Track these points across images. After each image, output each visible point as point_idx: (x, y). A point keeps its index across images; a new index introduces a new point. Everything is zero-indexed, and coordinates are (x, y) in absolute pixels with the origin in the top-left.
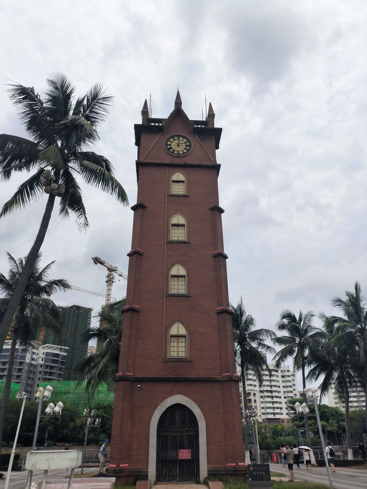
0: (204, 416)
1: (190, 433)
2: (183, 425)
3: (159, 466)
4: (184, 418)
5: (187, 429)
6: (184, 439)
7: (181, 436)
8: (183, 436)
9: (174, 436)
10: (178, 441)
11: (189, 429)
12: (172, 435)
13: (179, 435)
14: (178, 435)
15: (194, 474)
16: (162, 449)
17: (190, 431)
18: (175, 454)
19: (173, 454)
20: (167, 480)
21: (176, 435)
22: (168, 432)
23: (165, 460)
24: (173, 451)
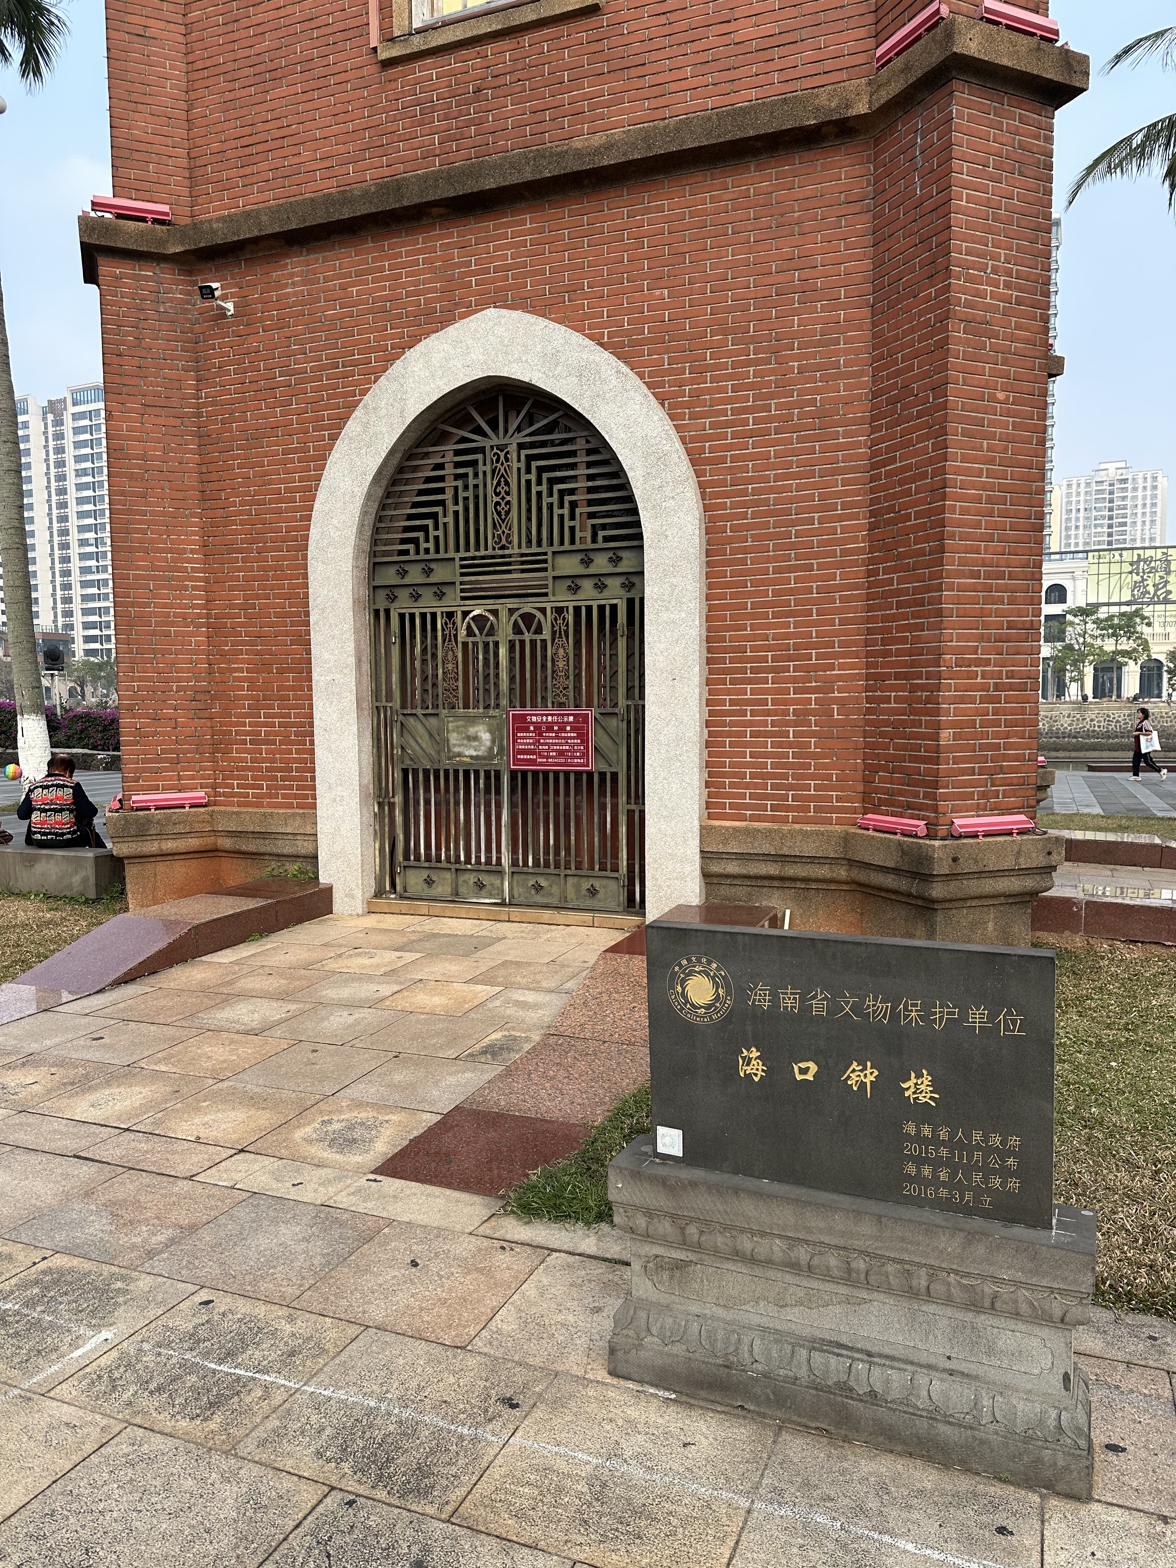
0: (696, 460)
1: (588, 594)
2: (539, 544)
3: (392, 806)
4: (544, 488)
5: (569, 565)
6: (546, 634)
7: (528, 618)
8: (539, 615)
9: (480, 620)
10: (503, 651)
11: (581, 570)
12: (465, 614)
13: (511, 611)
14: (503, 615)
15: (615, 869)
16: (404, 706)
17: (587, 585)
18: (486, 737)
19: (476, 738)
20: (443, 887)
21: (495, 613)
22: (440, 596)
23: (426, 772)
24: (473, 720)
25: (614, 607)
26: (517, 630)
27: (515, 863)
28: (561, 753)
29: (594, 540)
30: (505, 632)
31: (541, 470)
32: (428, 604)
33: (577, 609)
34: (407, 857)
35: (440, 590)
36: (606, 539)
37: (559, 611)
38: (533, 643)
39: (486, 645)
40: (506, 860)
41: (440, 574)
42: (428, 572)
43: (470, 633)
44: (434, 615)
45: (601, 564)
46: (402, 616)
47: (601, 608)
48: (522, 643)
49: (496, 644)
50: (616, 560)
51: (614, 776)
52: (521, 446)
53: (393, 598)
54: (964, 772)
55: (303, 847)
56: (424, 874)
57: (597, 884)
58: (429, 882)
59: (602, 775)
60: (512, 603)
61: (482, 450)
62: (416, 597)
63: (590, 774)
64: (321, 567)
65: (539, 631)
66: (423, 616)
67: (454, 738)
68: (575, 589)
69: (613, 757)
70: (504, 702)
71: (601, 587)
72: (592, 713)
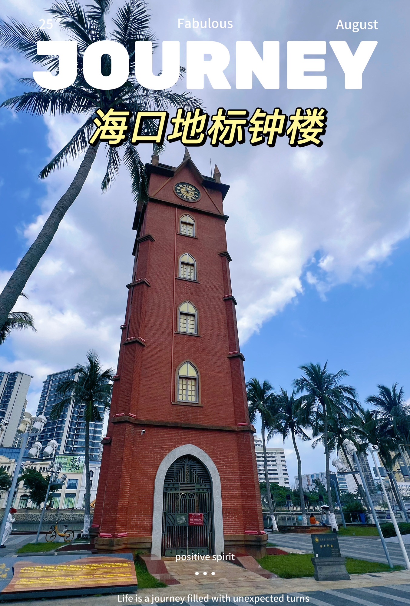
2: (194, 482)
4: (194, 473)
5: (198, 486)
7: (192, 495)
8: (194, 495)
9: (183, 495)
10: (187, 502)
11: (200, 487)
12: (181, 494)
15: (207, 546)
16: (168, 512)
17: (201, 490)
18: (184, 519)
19: (182, 519)
20: (174, 553)
21: (186, 494)
23: (172, 527)
24: (182, 515)
25: (206, 494)
26: (190, 497)
27: (189, 546)
28: (198, 522)
29: (202, 482)
30: (188, 498)
31: (195, 469)
32: (173, 491)
33: (200, 494)
34: (167, 547)
35: (176, 489)
36: (204, 482)
37: (197, 494)
38: (193, 500)
39: (184, 500)
40: (187, 546)
41: (176, 486)
42: (173, 485)
43: (182, 498)
44: (175, 494)
45: (203, 486)
46: (169, 494)
47: (204, 494)
48: (191, 500)
49: (186, 500)
50: (205, 486)
51: (207, 526)
52: (192, 465)
53: (167, 490)
55: (148, 546)
56: (170, 551)
57: (204, 549)
59: (204, 526)
60: (189, 492)
61: (184, 465)
62: (171, 490)
63: (202, 526)
64: (158, 483)
65: (194, 498)
66: (173, 494)
67: (178, 519)
68: (199, 490)
69: (206, 523)
70: (188, 511)
71: (203, 490)
72: (202, 513)
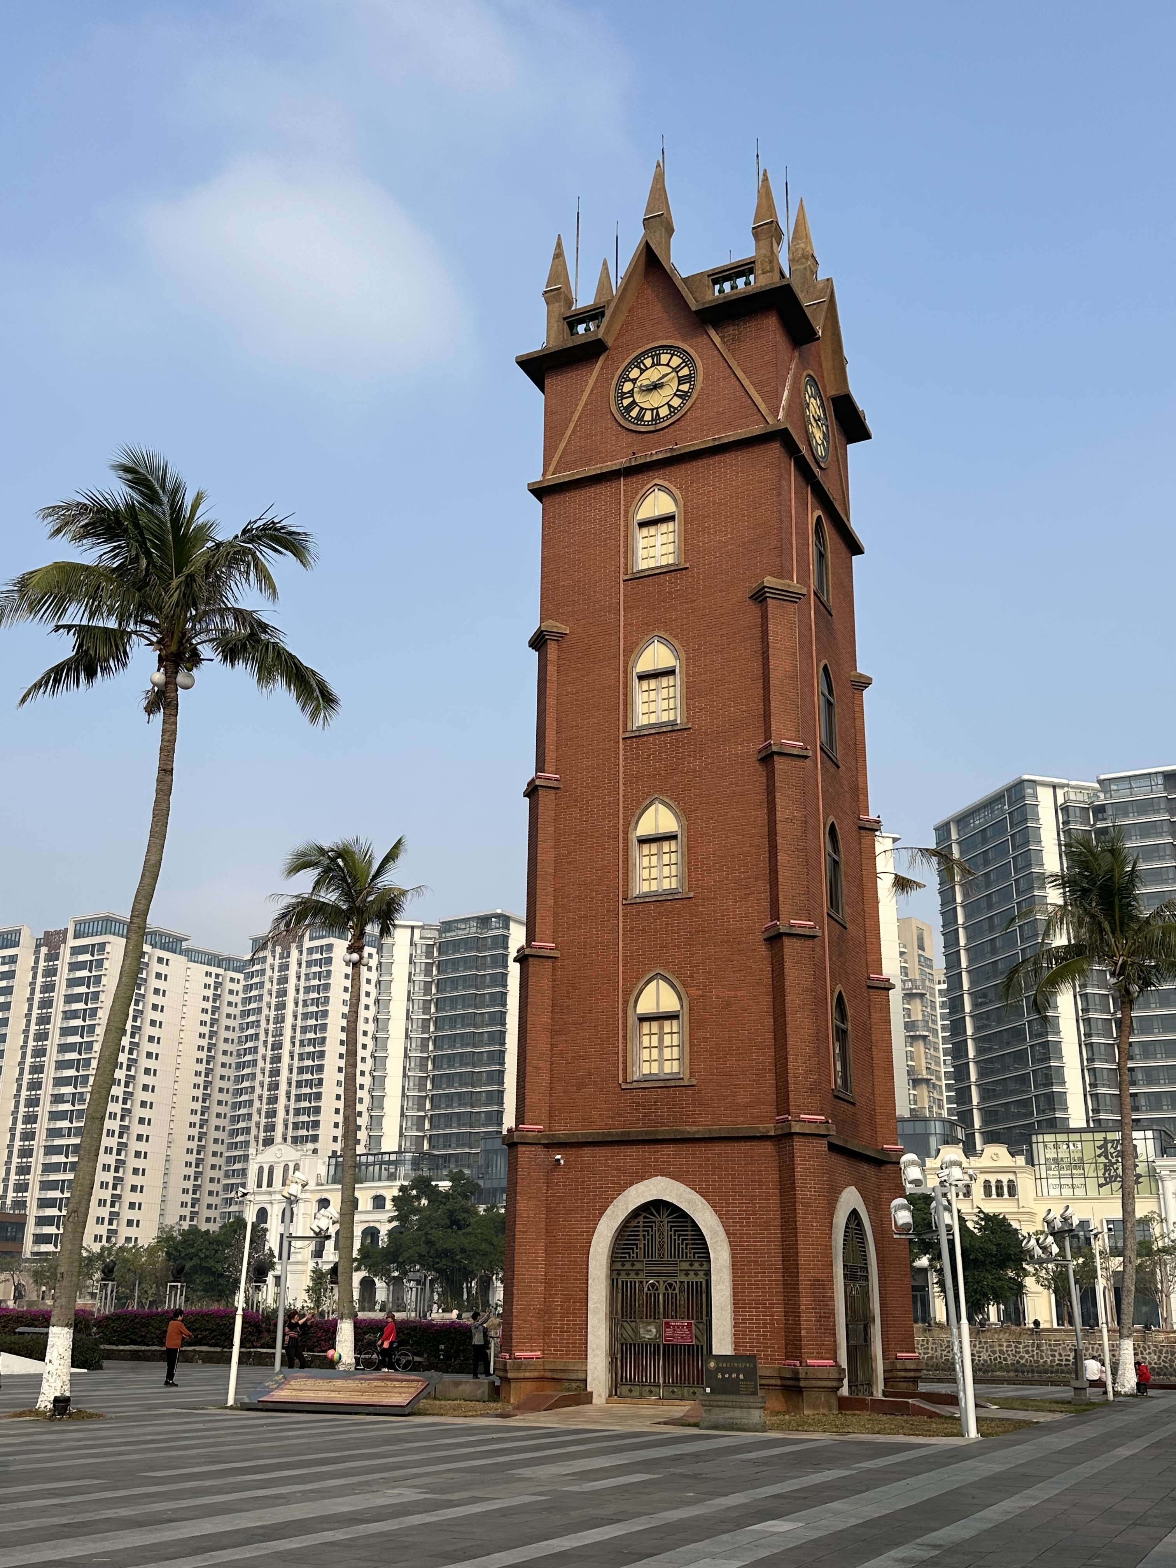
0: (728, 1233)
1: (692, 1277)
2: (675, 1257)
3: (616, 1359)
4: (676, 1237)
5: (685, 1266)
6: (677, 1291)
7: (670, 1285)
8: (674, 1283)
9: (653, 1285)
10: (661, 1297)
11: (689, 1268)
12: (647, 1282)
13: (665, 1282)
14: (661, 1283)
16: (622, 1318)
17: (692, 1273)
18: (654, 1330)
19: (650, 1331)
20: (636, 1393)
21: (658, 1282)
22: (637, 1274)
23: (631, 1345)
24: (649, 1324)
25: (701, 1282)
26: (666, 1289)
27: (664, 1382)
28: (682, 1337)
29: (694, 1257)
30: (662, 1290)
31: (675, 1231)
32: (633, 1277)
33: (688, 1282)
34: (622, 1380)
35: (637, 1272)
36: (698, 1257)
37: (682, 1282)
38: (672, 1294)
39: (655, 1294)
40: (661, 1381)
41: (638, 1266)
42: (633, 1265)
43: (649, 1289)
44: (635, 1282)
45: (696, 1266)
46: (623, 1282)
47: (697, 1282)
48: (668, 1294)
49: (658, 1294)
50: (701, 1265)
51: (702, 1346)
52: (668, 1222)
53: (619, 1274)
54: (810, 1345)
55: (581, 1376)
56: (629, 1387)
57: (696, 1390)
58: (630, 1391)
59: (698, 1346)
60: (664, 1279)
61: (654, 1222)
62: (628, 1274)
63: (693, 1345)
64: (594, 1262)
65: (674, 1289)
66: (631, 1282)
67: (642, 1331)
68: (687, 1275)
69: (701, 1339)
70: (661, 1317)
71: (696, 1274)
72: (693, 1322)
